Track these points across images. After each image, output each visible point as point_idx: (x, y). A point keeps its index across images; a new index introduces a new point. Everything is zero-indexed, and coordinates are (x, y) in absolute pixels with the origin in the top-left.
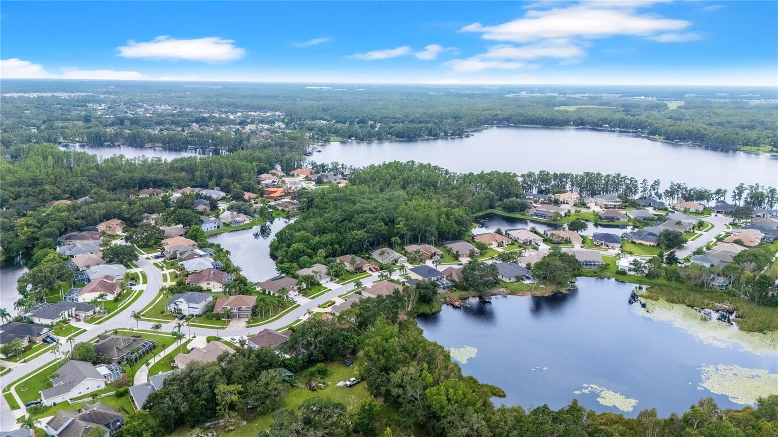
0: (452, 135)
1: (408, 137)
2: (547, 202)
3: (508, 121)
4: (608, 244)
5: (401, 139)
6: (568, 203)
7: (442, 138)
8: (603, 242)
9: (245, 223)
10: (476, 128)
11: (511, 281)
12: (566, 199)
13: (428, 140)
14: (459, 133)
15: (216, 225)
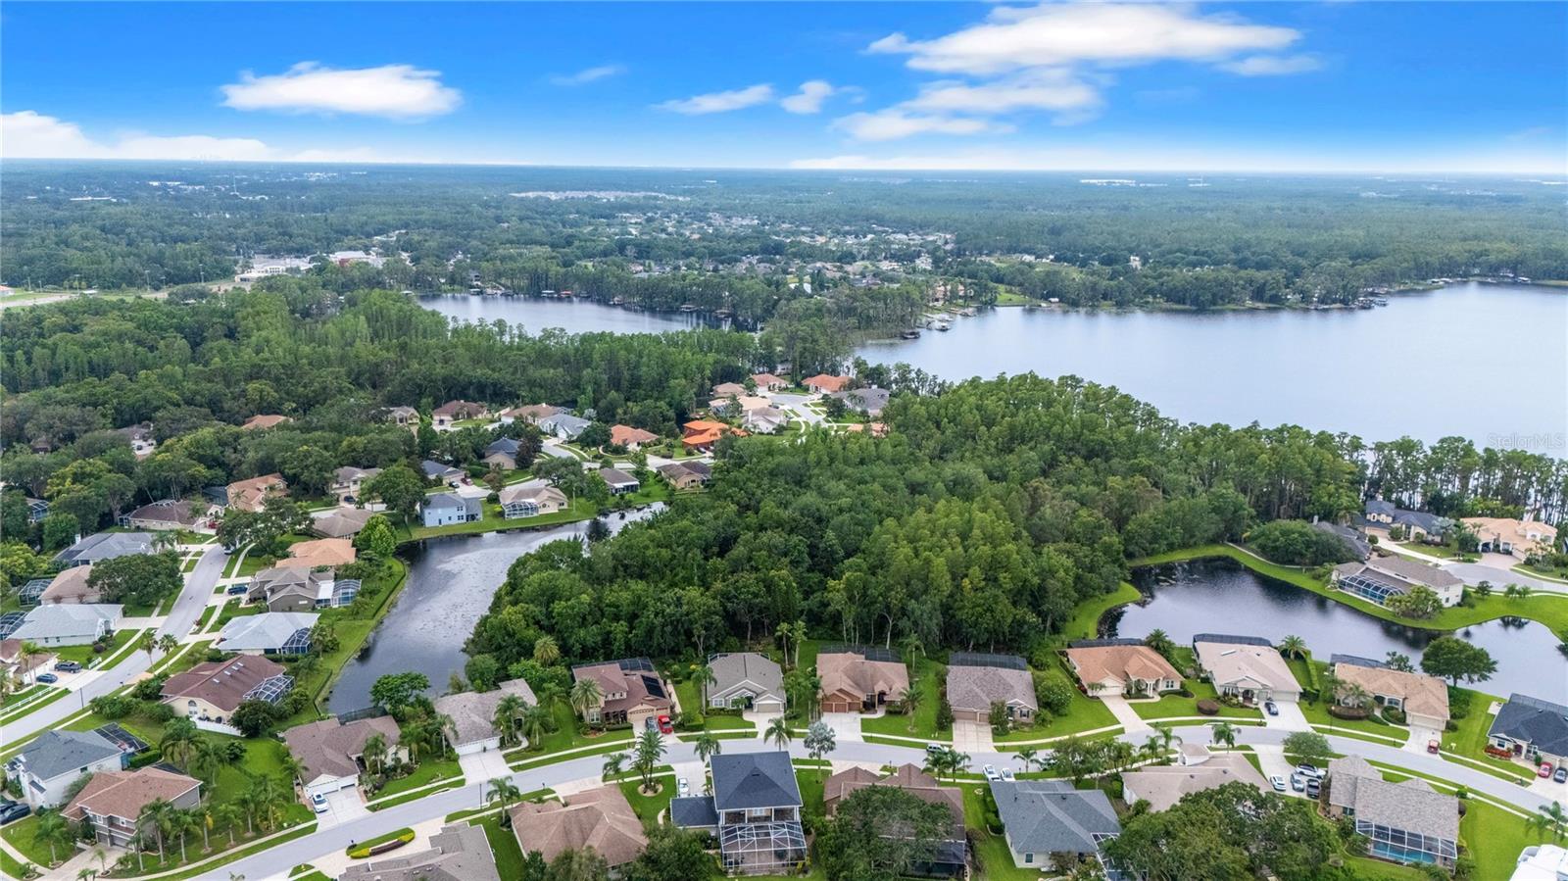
0: (1322, 301)
1: (1195, 301)
2: (1438, 539)
3: (1514, 270)
4: (1541, 753)
5: (1176, 306)
6: (1509, 553)
7: (1293, 308)
8: (1524, 745)
9: (543, 511)
10: (1410, 285)
11: (1029, 865)
12: (1502, 541)
13: (1253, 310)
14: (1345, 297)
15: (464, 513)
